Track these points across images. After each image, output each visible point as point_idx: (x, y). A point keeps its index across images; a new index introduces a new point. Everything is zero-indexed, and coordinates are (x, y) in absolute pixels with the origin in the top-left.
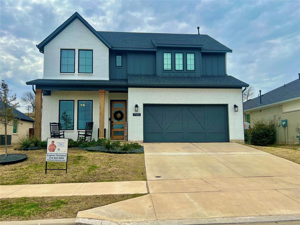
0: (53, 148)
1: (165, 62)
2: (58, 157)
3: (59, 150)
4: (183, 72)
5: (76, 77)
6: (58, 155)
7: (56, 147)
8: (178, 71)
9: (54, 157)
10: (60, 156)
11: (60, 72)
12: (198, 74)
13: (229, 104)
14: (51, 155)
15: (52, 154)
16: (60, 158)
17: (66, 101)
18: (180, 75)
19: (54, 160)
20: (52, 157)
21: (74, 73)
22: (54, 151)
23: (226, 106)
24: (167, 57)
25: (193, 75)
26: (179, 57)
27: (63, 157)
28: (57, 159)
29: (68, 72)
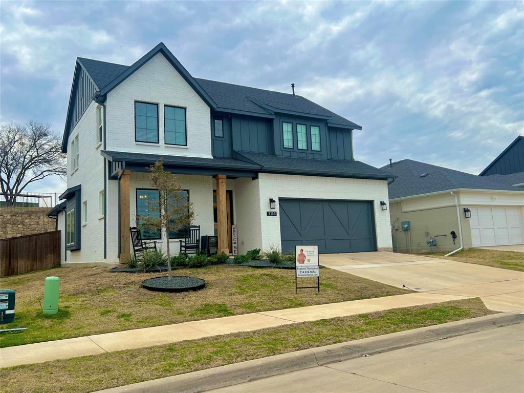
0: (302, 258)
1: (285, 136)
2: (309, 270)
3: (309, 260)
4: (307, 152)
5: (162, 150)
6: (309, 267)
7: (305, 256)
8: (301, 151)
9: (304, 270)
10: (310, 269)
11: (136, 141)
12: (325, 157)
13: (375, 201)
14: (302, 269)
15: (303, 267)
16: (311, 272)
17: (147, 191)
18: (303, 156)
19: (306, 275)
20: (303, 270)
21: (158, 143)
22: (303, 263)
23: (371, 203)
24: (287, 128)
25: (318, 157)
26: (301, 129)
27: (314, 270)
28: (308, 274)
29: (148, 141)
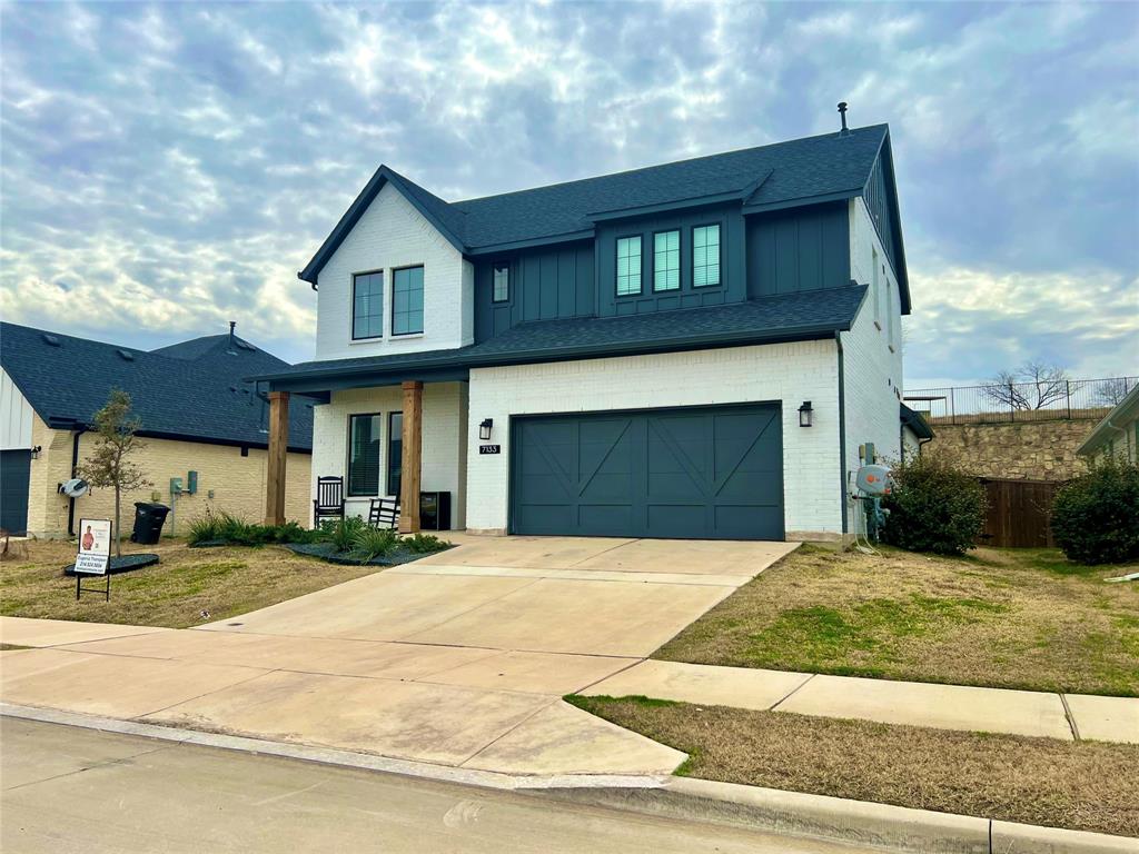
0: (89, 540)
4: (679, 294)
5: (387, 347)
7: (92, 539)
11: (353, 339)
12: (733, 298)
13: (784, 402)
21: (380, 336)
22: (89, 549)
24: (629, 251)
25: (711, 300)
26: (667, 246)
29: (370, 335)
